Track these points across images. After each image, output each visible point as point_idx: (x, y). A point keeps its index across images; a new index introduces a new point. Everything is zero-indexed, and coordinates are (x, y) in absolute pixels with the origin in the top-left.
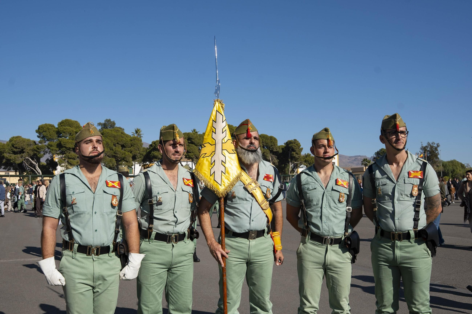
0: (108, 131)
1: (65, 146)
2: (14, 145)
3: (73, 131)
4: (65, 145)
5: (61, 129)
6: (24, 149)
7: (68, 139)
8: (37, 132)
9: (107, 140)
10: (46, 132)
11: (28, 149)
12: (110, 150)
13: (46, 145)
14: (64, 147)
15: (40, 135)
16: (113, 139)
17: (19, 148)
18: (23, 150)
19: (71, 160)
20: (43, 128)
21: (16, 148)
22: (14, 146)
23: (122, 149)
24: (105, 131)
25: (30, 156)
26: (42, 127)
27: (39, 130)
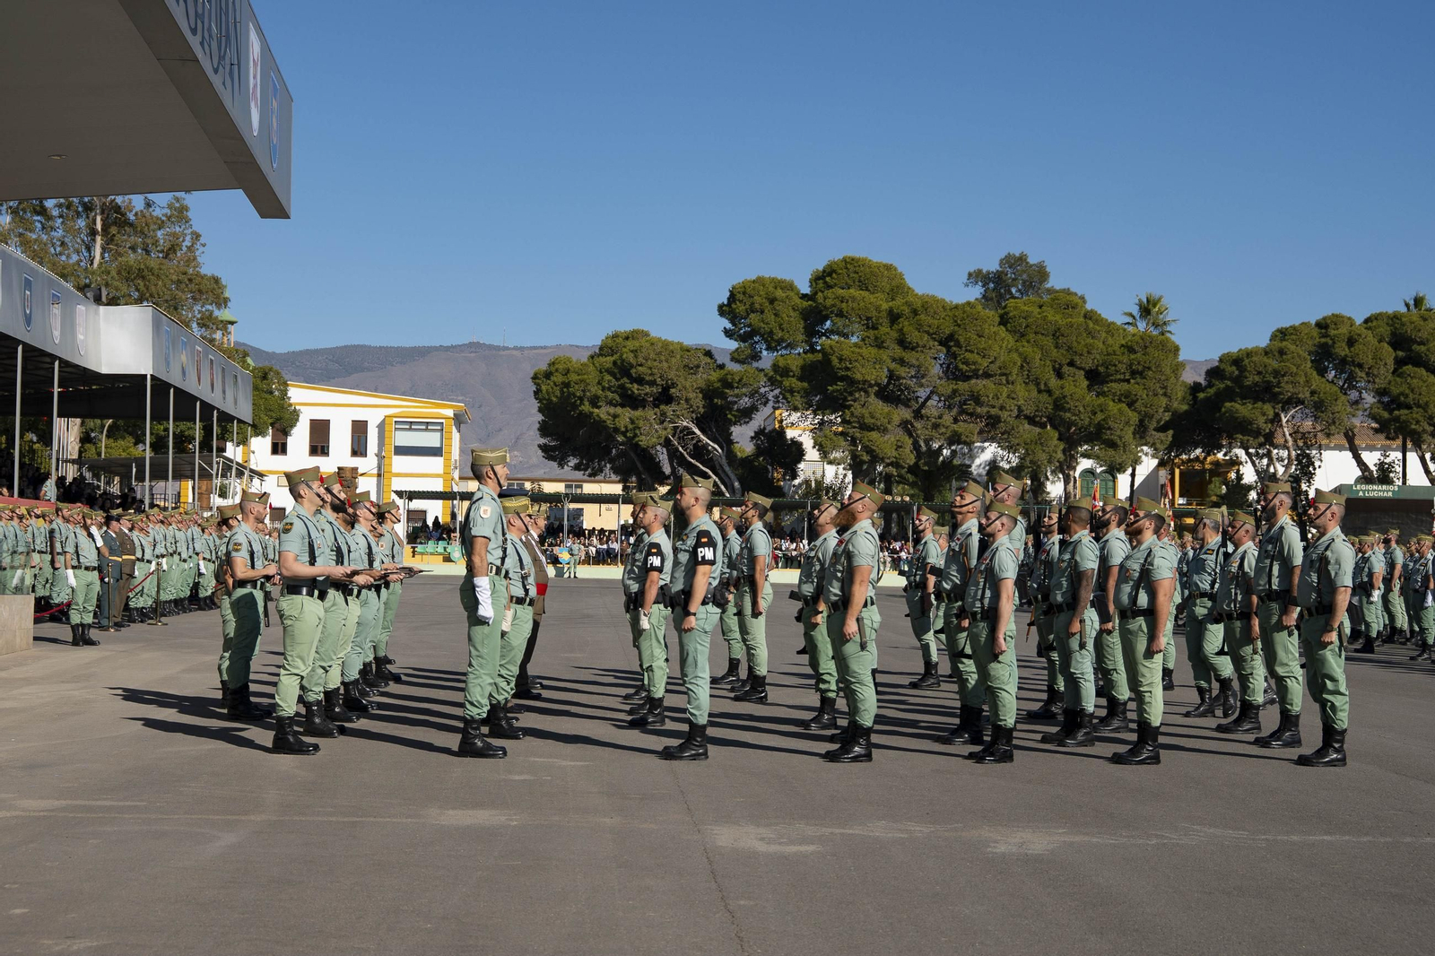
0: (1026, 308)
1: (849, 373)
2: (632, 366)
3: (878, 309)
4: (847, 369)
5: (828, 298)
6: (674, 385)
7: (856, 345)
8: (723, 310)
9: (1028, 349)
10: (762, 312)
11: (688, 385)
12: (1040, 391)
13: (762, 370)
14: (843, 379)
15: (734, 324)
16: (1048, 342)
17: (653, 383)
18: (666, 389)
19: (874, 435)
20: (751, 297)
21: (640, 381)
22: (633, 371)
23: (1089, 388)
24: (1016, 308)
25: (694, 416)
26: (744, 293)
27: (733, 306)
